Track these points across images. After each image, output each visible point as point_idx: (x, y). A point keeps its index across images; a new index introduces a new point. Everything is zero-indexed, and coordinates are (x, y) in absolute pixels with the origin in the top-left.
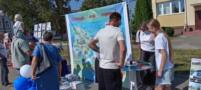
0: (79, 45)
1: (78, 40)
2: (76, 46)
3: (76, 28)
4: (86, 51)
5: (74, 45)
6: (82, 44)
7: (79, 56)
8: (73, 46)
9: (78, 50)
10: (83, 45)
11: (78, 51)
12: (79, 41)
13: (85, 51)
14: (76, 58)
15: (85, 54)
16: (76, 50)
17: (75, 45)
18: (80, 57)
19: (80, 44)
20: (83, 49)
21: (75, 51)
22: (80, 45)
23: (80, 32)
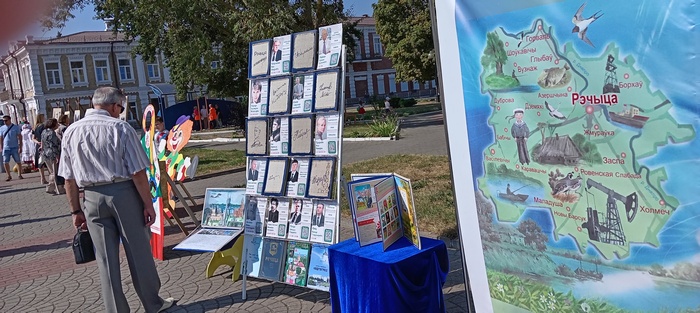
0: (533, 164)
1: (520, 135)
2: (505, 172)
3: (510, 44)
4: (601, 219)
5: (486, 163)
6: (560, 160)
7: (528, 240)
8: (477, 170)
9: (523, 199)
10: (565, 170)
11: (521, 206)
12: (531, 143)
13: (592, 214)
14: (504, 245)
15: (593, 236)
16: (502, 196)
17: (498, 164)
18: (542, 248)
19: (543, 160)
20: (568, 198)
21: (500, 202)
22: (544, 172)
23: (550, 72)
